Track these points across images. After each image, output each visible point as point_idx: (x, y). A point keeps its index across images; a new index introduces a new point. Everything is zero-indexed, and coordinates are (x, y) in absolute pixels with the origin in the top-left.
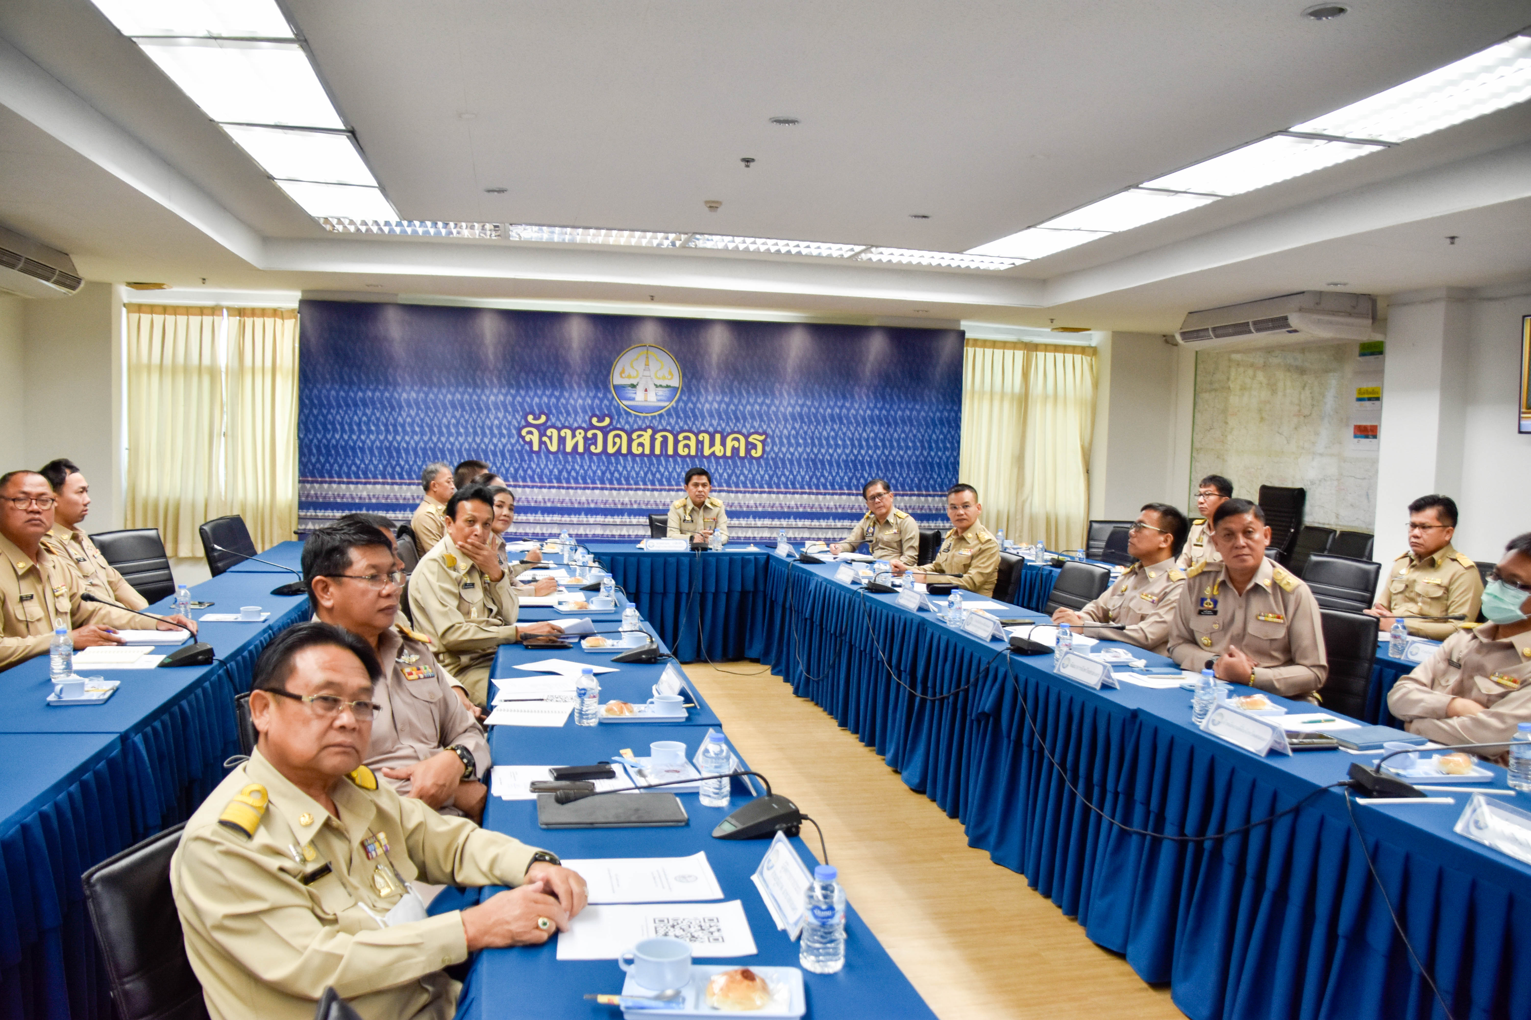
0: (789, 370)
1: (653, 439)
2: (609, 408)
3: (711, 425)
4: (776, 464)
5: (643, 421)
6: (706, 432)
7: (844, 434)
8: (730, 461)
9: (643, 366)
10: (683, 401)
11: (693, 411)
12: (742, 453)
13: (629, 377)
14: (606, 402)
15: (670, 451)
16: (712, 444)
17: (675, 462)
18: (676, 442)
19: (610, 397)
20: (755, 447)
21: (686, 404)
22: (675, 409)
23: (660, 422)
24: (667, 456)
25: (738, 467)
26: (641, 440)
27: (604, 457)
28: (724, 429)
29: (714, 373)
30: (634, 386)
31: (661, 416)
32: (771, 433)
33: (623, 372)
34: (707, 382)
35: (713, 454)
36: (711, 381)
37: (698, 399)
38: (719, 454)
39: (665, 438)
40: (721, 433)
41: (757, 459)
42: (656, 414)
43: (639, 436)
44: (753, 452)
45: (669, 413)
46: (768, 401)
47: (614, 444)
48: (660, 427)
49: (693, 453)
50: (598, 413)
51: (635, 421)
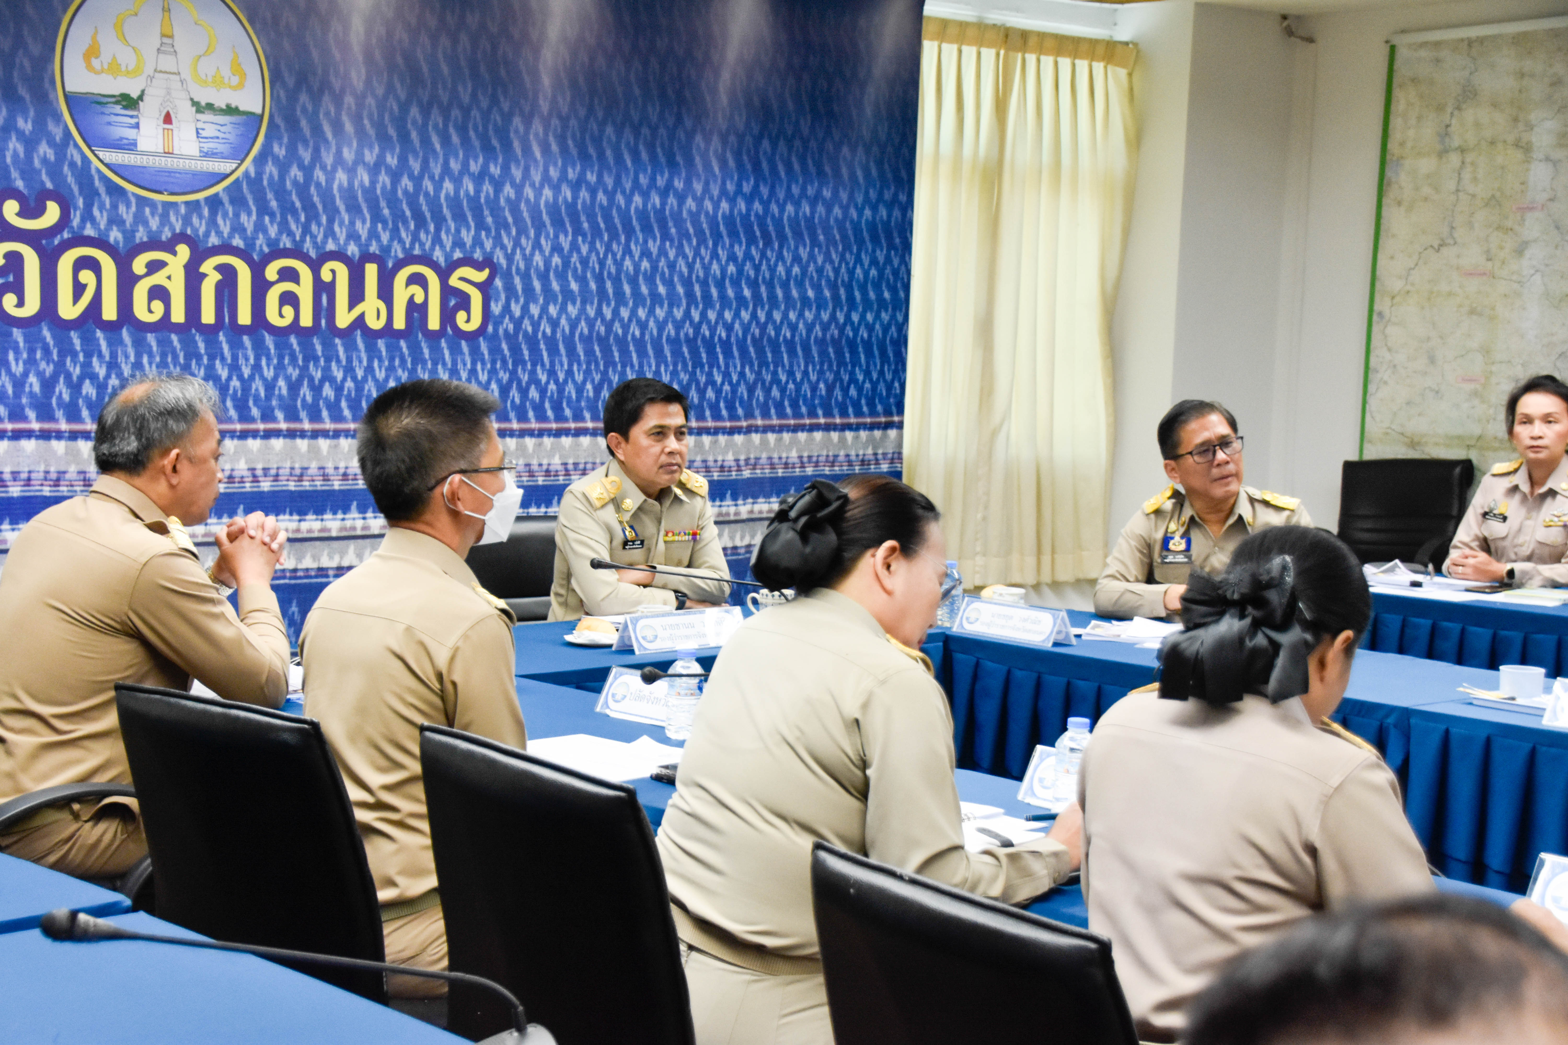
0: (546, 81)
1: (193, 279)
2: (55, 172)
3: (353, 236)
4: (515, 350)
5: (165, 219)
6: (339, 256)
7: (672, 266)
8: (403, 344)
9: (155, 41)
10: (276, 160)
11: (303, 190)
12: (434, 323)
13: (114, 69)
14: (44, 149)
15: (245, 317)
16: (356, 296)
17: (259, 347)
18: (260, 287)
19: (58, 134)
20: (464, 302)
21: (283, 169)
22: (255, 182)
23: (212, 223)
24: (238, 330)
25: (424, 362)
26: (158, 278)
27: (47, 334)
28: (386, 250)
29: (357, 77)
30: (130, 102)
31: (214, 202)
32: (503, 262)
33: (92, 52)
34: (338, 101)
35: (360, 322)
36: (349, 100)
37: (316, 156)
38: (375, 323)
39: (228, 274)
40: (379, 260)
41: (472, 337)
42: (200, 196)
43: (154, 267)
44: (461, 316)
45: (236, 194)
46: (495, 170)
47: (79, 289)
48: (213, 240)
49: (306, 321)
50: (20, 184)
51: (139, 219)
